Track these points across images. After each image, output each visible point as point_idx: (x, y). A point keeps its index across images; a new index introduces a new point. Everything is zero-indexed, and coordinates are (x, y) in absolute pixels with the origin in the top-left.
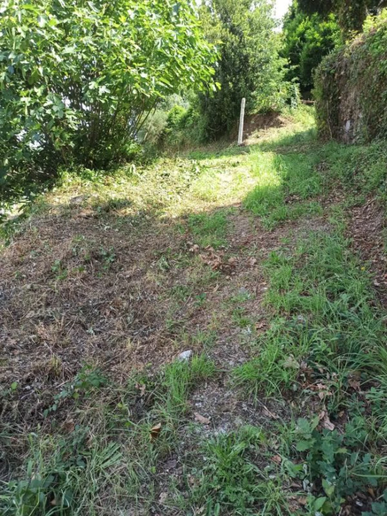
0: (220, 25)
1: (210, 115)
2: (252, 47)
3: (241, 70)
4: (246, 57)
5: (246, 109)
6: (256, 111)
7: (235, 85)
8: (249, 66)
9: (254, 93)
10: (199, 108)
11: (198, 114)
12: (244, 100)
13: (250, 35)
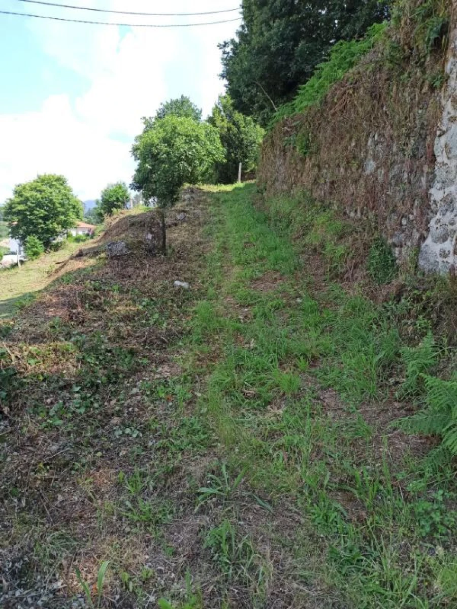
0: (226, 120)
1: (221, 172)
2: (245, 134)
3: (239, 146)
4: (242, 140)
5: (242, 169)
6: (248, 171)
7: (236, 154)
8: (243, 144)
9: (247, 160)
10: (214, 167)
11: (212, 171)
12: (241, 164)
13: (244, 127)
